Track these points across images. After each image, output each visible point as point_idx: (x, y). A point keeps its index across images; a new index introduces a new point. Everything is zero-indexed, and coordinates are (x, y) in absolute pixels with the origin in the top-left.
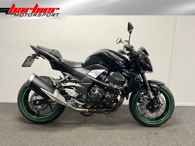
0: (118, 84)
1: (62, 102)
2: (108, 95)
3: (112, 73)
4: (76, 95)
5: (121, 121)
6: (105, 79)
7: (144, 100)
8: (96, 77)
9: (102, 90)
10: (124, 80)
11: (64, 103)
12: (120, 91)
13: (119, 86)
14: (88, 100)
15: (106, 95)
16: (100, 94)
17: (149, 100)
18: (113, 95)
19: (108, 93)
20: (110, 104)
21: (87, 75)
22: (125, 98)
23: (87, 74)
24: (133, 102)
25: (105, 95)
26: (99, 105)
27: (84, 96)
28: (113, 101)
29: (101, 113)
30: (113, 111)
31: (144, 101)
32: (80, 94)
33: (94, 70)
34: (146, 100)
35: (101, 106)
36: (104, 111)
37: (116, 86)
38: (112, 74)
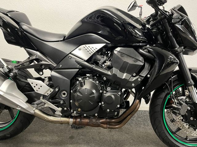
0: (129, 72)
1: (17, 106)
2: (109, 93)
3: (118, 49)
4: (49, 93)
5: (134, 140)
6: (105, 62)
7: (181, 104)
8: (86, 59)
9: (97, 82)
10: (142, 64)
11: (20, 107)
12: (133, 85)
13: (133, 76)
14: (71, 101)
15: (105, 92)
16: (94, 91)
17: (191, 104)
18: (120, 93)
19: (109, 89)
20: (115, 111)
21: (70, 55)
22: (143, 100)
23: (70, 53)
24: (158, 108)
25: (103, 92)
26: (91, 113)
27: (64, 94)
28: (119, 106)
29: (98, 126)
30: (120, 123)
31: (180, 107)
32: (57, 90)
33: (84, 46)
34: (184, 104)
35: (96, 115)
36: (102, 123)
37: (125, 74)
38: (119, 52)
